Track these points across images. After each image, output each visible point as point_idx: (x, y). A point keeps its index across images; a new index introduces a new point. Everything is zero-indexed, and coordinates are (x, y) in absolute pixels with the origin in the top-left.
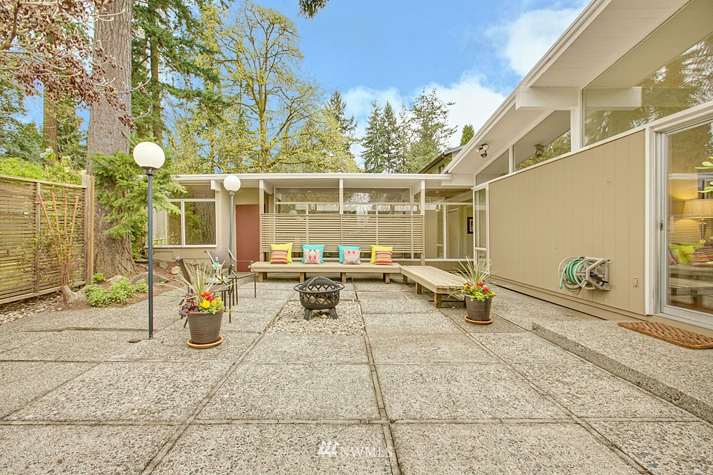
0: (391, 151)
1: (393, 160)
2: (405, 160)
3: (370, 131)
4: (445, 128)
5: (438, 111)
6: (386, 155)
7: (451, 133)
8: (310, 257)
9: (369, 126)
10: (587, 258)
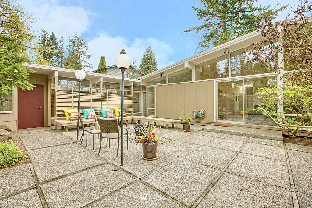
0: (54, 59)
1: (54, 63)
2: (62, 64)
3: (41, 45)
4: (87, 54)
5: (84, 46)
6: (51, 60)
7: (89, 57)
8: (92, 116)
9: (40, 42)
10: (198, 110)
